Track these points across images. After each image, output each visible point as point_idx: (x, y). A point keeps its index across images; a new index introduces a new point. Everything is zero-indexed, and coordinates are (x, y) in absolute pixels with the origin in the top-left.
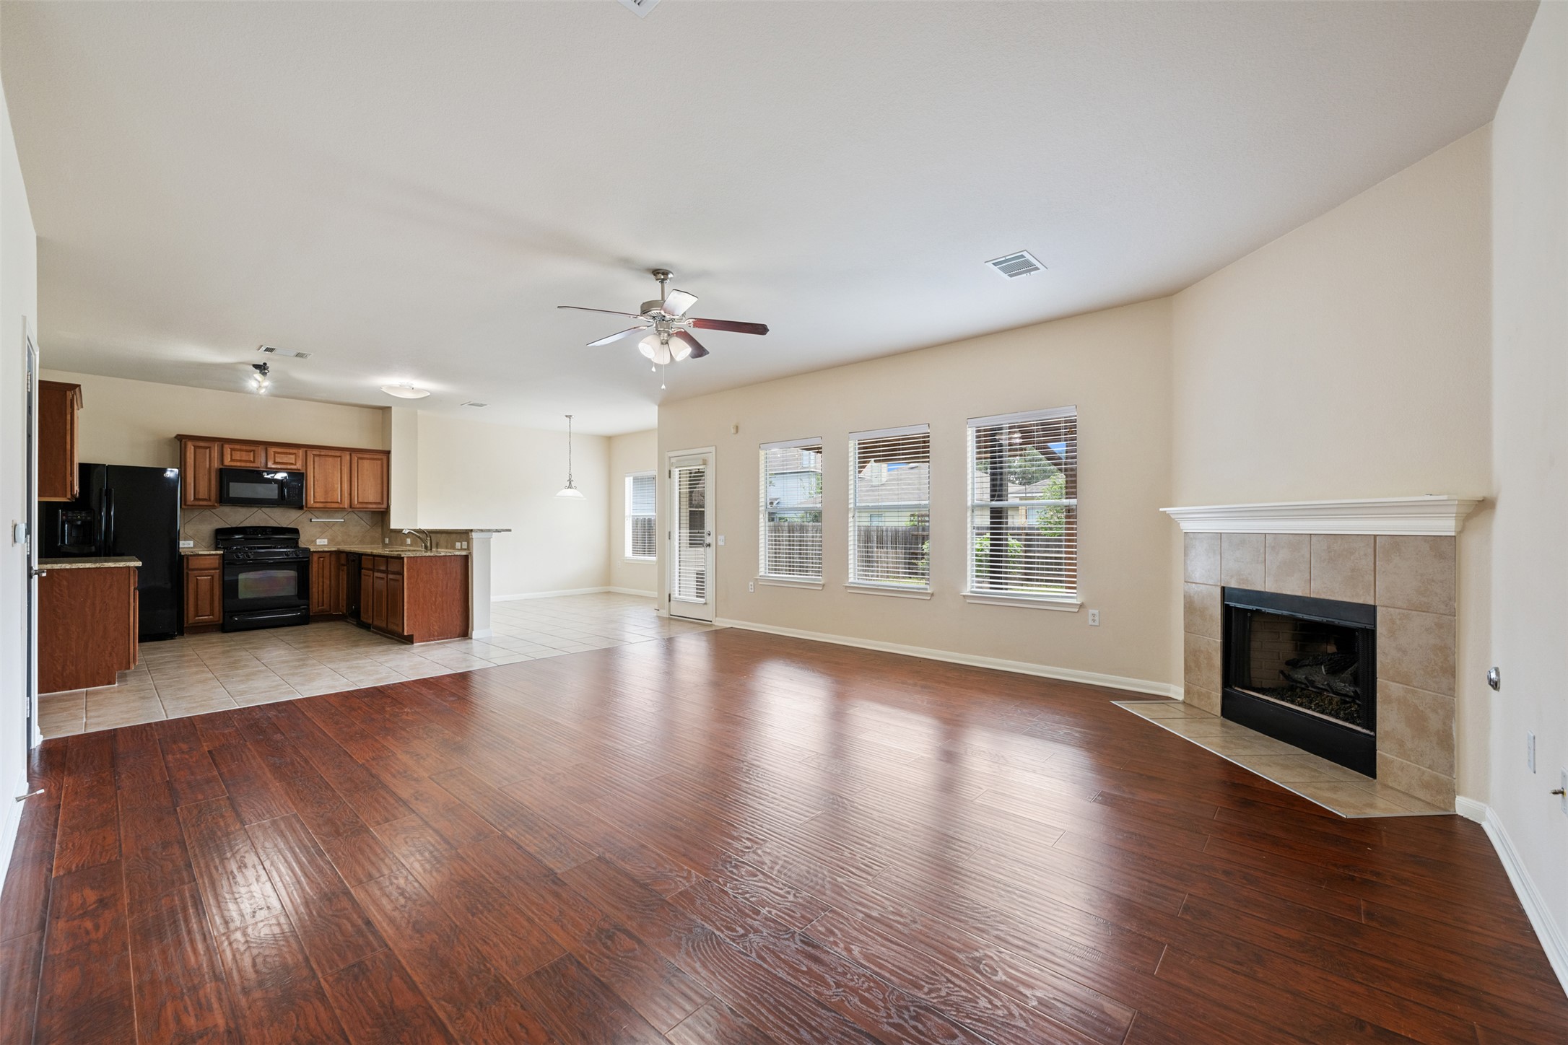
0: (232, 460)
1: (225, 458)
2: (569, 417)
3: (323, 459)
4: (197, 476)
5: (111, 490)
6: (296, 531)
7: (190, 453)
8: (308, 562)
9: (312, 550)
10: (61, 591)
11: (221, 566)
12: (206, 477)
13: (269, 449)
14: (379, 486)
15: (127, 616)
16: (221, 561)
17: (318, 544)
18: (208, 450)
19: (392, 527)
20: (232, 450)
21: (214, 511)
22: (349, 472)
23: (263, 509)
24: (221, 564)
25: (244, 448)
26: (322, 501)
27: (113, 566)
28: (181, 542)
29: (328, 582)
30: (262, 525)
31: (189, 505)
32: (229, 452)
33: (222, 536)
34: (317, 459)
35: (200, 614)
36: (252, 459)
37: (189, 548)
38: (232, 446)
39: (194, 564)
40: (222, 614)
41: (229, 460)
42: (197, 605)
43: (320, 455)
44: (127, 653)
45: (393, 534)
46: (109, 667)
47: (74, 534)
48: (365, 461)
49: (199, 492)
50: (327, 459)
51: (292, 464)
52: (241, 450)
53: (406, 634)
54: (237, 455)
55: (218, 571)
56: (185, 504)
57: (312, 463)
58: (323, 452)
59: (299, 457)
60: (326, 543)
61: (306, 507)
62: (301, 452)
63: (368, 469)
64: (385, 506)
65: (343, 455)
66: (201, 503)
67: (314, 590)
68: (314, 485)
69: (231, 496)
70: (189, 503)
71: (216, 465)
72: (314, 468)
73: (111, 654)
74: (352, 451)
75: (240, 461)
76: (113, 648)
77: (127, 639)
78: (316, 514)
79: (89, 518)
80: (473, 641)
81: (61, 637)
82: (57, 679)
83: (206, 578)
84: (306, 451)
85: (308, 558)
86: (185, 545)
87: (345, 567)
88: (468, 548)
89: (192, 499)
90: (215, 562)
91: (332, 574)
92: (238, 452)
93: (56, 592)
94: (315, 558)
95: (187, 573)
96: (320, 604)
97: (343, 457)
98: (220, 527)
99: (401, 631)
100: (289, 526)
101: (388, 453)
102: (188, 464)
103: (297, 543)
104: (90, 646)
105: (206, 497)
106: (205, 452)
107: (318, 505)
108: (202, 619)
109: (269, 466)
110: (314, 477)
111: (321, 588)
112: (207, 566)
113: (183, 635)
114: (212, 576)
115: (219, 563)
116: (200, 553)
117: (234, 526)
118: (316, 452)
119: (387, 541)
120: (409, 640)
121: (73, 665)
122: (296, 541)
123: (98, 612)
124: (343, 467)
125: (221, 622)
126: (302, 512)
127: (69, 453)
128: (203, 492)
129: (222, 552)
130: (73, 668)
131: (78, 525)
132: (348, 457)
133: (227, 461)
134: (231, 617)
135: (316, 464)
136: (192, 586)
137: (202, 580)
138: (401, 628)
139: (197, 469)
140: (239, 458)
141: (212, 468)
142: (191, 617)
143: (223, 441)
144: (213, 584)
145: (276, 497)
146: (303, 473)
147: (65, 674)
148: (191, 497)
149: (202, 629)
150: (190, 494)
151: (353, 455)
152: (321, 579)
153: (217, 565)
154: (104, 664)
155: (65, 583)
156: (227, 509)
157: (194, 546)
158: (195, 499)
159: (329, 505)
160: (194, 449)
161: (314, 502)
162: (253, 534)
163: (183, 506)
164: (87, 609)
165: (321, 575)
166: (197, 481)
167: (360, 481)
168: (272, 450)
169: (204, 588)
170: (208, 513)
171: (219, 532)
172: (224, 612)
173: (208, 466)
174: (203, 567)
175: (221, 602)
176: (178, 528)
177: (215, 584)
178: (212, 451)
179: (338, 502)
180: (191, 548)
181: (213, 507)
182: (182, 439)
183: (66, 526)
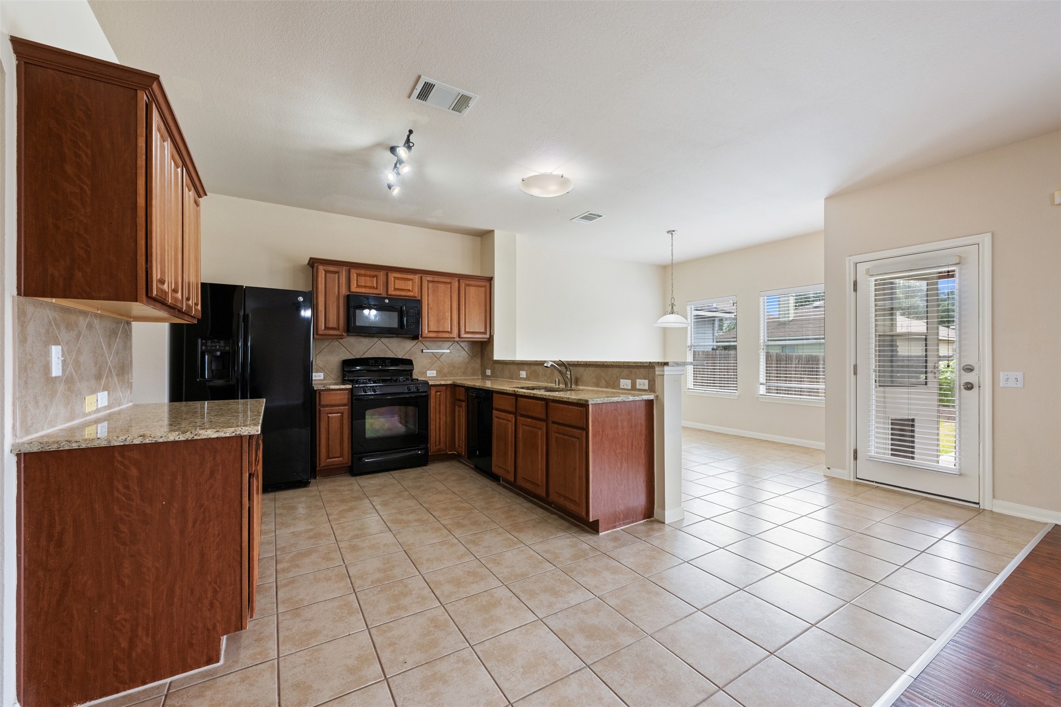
0: (358, 286)
1: (352, 283)
2: (671, 232)
3: (435, 284)
4: (327, 302)
5: (248, 315)
6: (409, 362)
7: (322, 278)
8: (427, 396)
9: (430, 384)
10: (127, 487)
11: (350, 402)
12: (335, 304)
13: (390, 274)
14: (483, 315)
15: (237, 529)
16: (350, 396)
17: (428, 375)
18: (337, 275)
19: (496, 358)
20: (358, 275)
21: (341, 341)
22: (457, 300)
23: (383, 339)
24: (350, 400)
25: (368, 273)
26: (435, 330)
27: (215, 435)
28: (313, 374)
29: (444, 419)
30: (381, 356)
31: (320, 335)
32: (355, 278)
33: (349, 370)
34: (431, 285)
35: (331, 456)
36: (375, 286)
37: (319, 380)
38: (358, 271)
39: (326, 399)
40: (350, 455)
41: (356, 286)
42: (328, 446)
43: (433, 282)
44: (238, 598)
45: (497, 366)
46: (208, 630)
47: (213, 367)
48: (471, 288)
49: (329, 320)
50: (440, 285)
51: (409, 290)
52: (365, 275)
53: (591, 520)
54: (363, 281)
55: (347, 407)
56: (317, 334)
57: (426, 290)
58: (436, 279)
59: (415, 282)
60: (435, 375)
61: (421, 337)
62: (417, 278)
63: (474, 294)
64: (488, 336)
65: (453, 281)
66: (331, 332)
67: (432, 427)
68: (428, 313)
69: (357, 324)
70: (320, 332)
71: (344, 291)
72: (428, 295)
73: (212, 604)
74: (460, 277)
75: (365, 287)
76: (215, 592)
77: (238, 572)
78: (427, 344)
79: (227, 348)
80: (667, 529)
81: (127, 582)
82: (121, 666)
83: (336, 415)
84: (421, 277)
85: (426, 392)
86: (317, 377)
87: (464, 404)
88: (652, 389)
89: (323, 328)
90: (344, 398)
91: (448, 410)
92: (363, 278)
93: (118, 491)
94: (433, 392)
95: (319, 410)
96: (437, 444)
97: (453, 284)
98: (346, 359)
99: (584, 514)
100: (404, 358)
101: (490, 280)
102: (320, 290)
103: (411, 375)
104: (178, 591)
105: (335, 325)
106: (335, 277)
107: (432, 335)
108: (333, 462)
109: (389, 293)
110: (428, 305)
111: (438, 425)
112: (337, 402)
113: (315, 478)
114: (342, 413)
115: (348, 398)
116: (332, 387)
117: (358, 357)
118: (430, 278)
119: (489, 372)
120: (594, 528)
121: (147, 635)
122: (410, 372)
123: (190, 524)
124: (453, 295)
125: (350, 464)
126: (415, 342)
127: (141, 213)
128: (332, 323)
129: (350, 386)
130: (149, 641)
131: (218, 357)
132: (457, 284)
133: (354, 288)
134: (360, 459)
135: (430, 291)
136: (323, 425)
137: (332, 417)
138: (584, 510)
139: (328, 295)
140: (363, 284)
141: (341, 293)
142: (323, 460)
143: (351, 266)
144: (342, 423)
145: (397, 327)
146: (420, 300)
147: (134, 655)
148: (322, 326)
149: (332, 472)
150: (322, 322)
151: (461, 281)
152: (438, 416)
153: (345, 401)
154: (200, 625)
155: (134, 472)
156: (352, 340)
157: (324, 378)
158: (326, 328)
159: (441, 335)
160: (325, 273)
161: (429, 331)
162: (375, 366)
163: (315, 336)
164: (172, 522)
165: (438, 411)
166: (327, 310)
167: (467, 309)
168: (392, 276)
169: (335, 426)
170: (336, 343)
171: (347, 364)
172: (353, 455)
173: (337, 293)
174: (333, 402)
175: (350, 442)
176: (311, 359)
177: (344, 422)
178: (341, 276)
179: (448, 332)
180: (322, 380)
181: (341, 337)
182: (314, 263)
183: (207, 357)
